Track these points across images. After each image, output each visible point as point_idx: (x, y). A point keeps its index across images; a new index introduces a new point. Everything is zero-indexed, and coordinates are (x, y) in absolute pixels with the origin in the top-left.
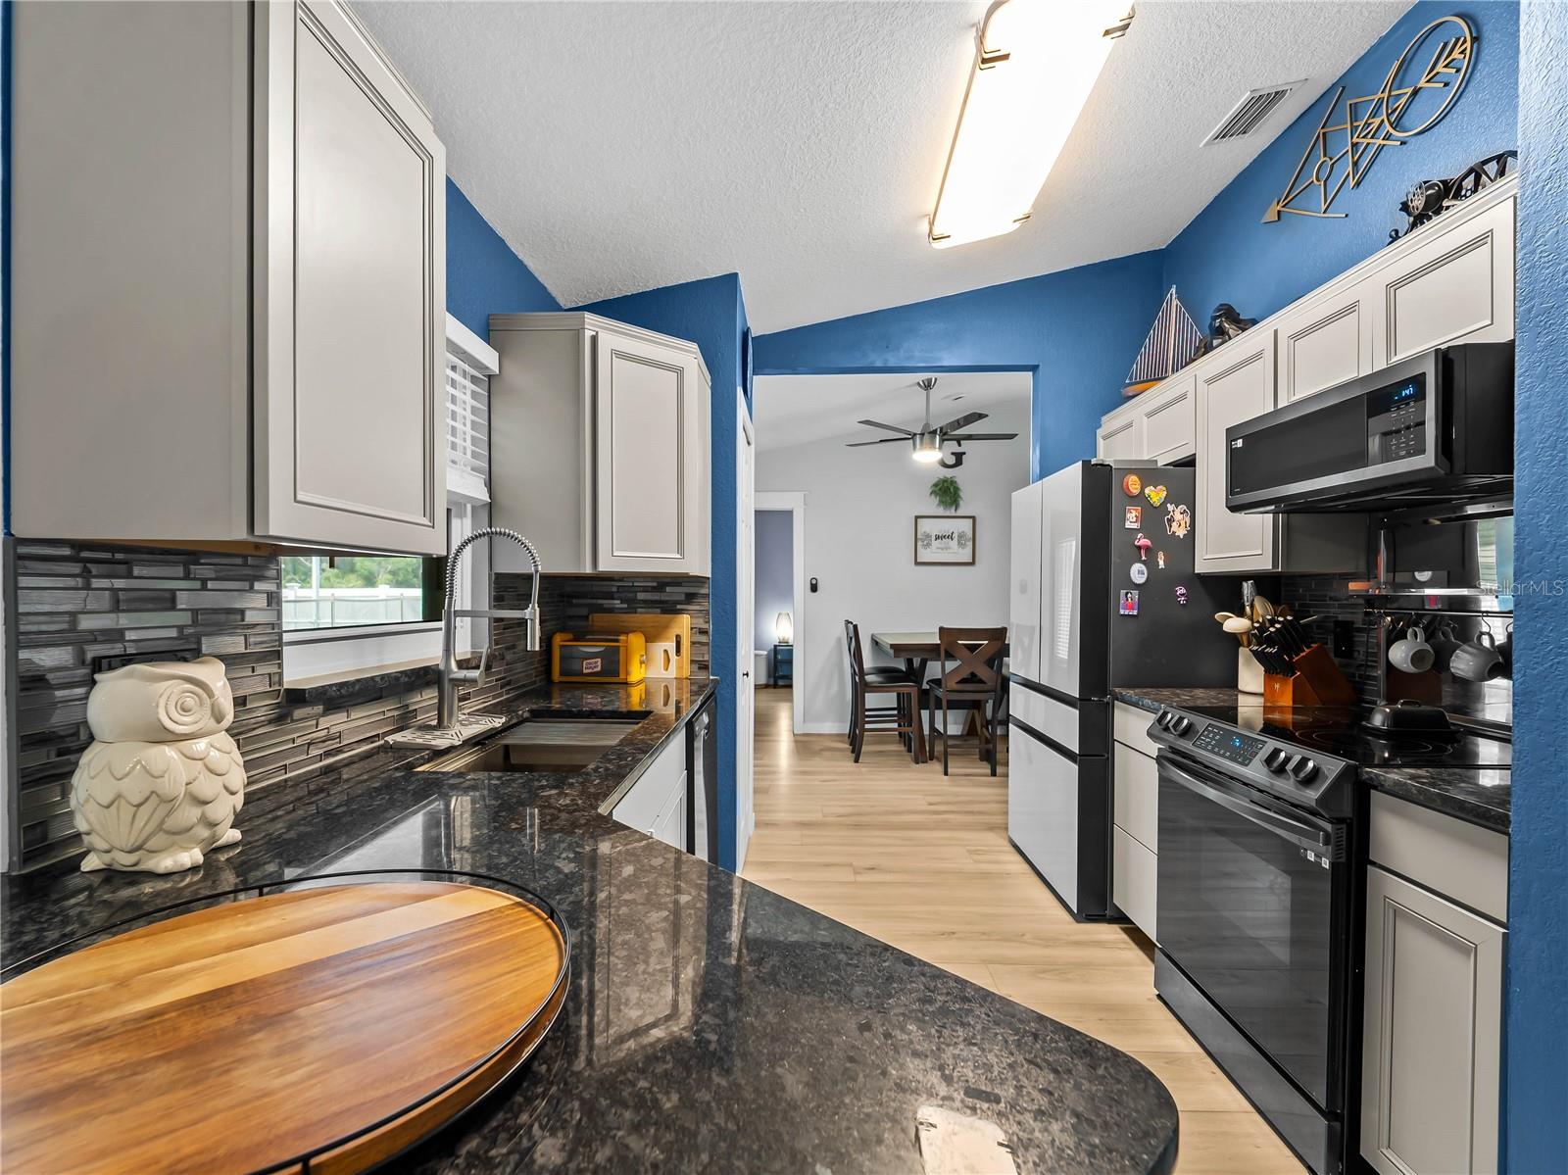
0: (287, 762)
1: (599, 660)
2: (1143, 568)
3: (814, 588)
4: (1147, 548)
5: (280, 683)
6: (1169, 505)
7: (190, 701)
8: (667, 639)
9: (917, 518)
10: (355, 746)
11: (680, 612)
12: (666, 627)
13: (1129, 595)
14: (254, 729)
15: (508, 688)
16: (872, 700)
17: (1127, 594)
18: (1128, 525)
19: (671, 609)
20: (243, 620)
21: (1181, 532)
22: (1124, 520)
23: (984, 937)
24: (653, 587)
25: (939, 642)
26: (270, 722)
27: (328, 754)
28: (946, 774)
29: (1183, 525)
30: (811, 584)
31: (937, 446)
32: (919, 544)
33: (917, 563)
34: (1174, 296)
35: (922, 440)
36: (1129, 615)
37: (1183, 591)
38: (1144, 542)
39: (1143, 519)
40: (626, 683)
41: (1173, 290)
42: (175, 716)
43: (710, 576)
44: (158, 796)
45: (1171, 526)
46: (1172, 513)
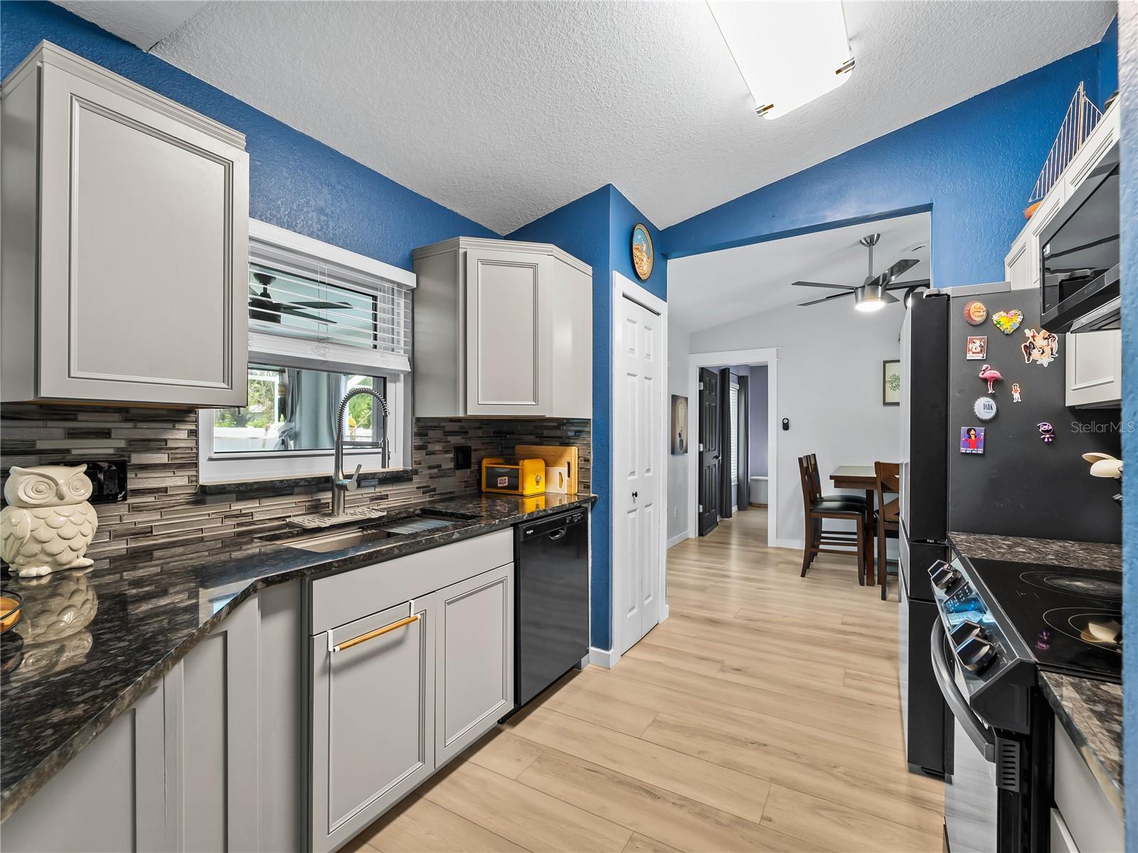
0: (203, 527)
1: (507, 478)
2: (992, 402)
3: (786, 427)
4: (996, 382)
5: (197, 481)
6: (1027, 331)
7: (42, 487)
8: (561, 465)
9: (885, 362)
10: (267, 521)
11: (568, 444)
12: (561, 456)
13: (973, 432)
14: (174, 506)
15: (432, 493)
16: (828, 524)
17: (969, 431)
18: (970, 356)
19: (566, 443)
20: (166, 445)
21: (1045, 360)
22: (965, 350)
23: (793, 758)
24: (555, 427)
25: (875, 476)
26: (188, 503)
27: (239, 525)
28: (884, 598)
29: (1048, 350)
30: (783, 423)
31: (880, 296)
32: (888, 386)
33: (885, 404)
34: (1082, 93)
35: (863, 293)
36: (971, 454)
37: (1048, 427)
38: (991, 373)
39: (987, 348)
40: (523, 495)
41: (1081, 87)
42: (32, 495)
43: (590, 417)
44: (14, 536)
45: (1030, 354)
46: (1031, 340)
